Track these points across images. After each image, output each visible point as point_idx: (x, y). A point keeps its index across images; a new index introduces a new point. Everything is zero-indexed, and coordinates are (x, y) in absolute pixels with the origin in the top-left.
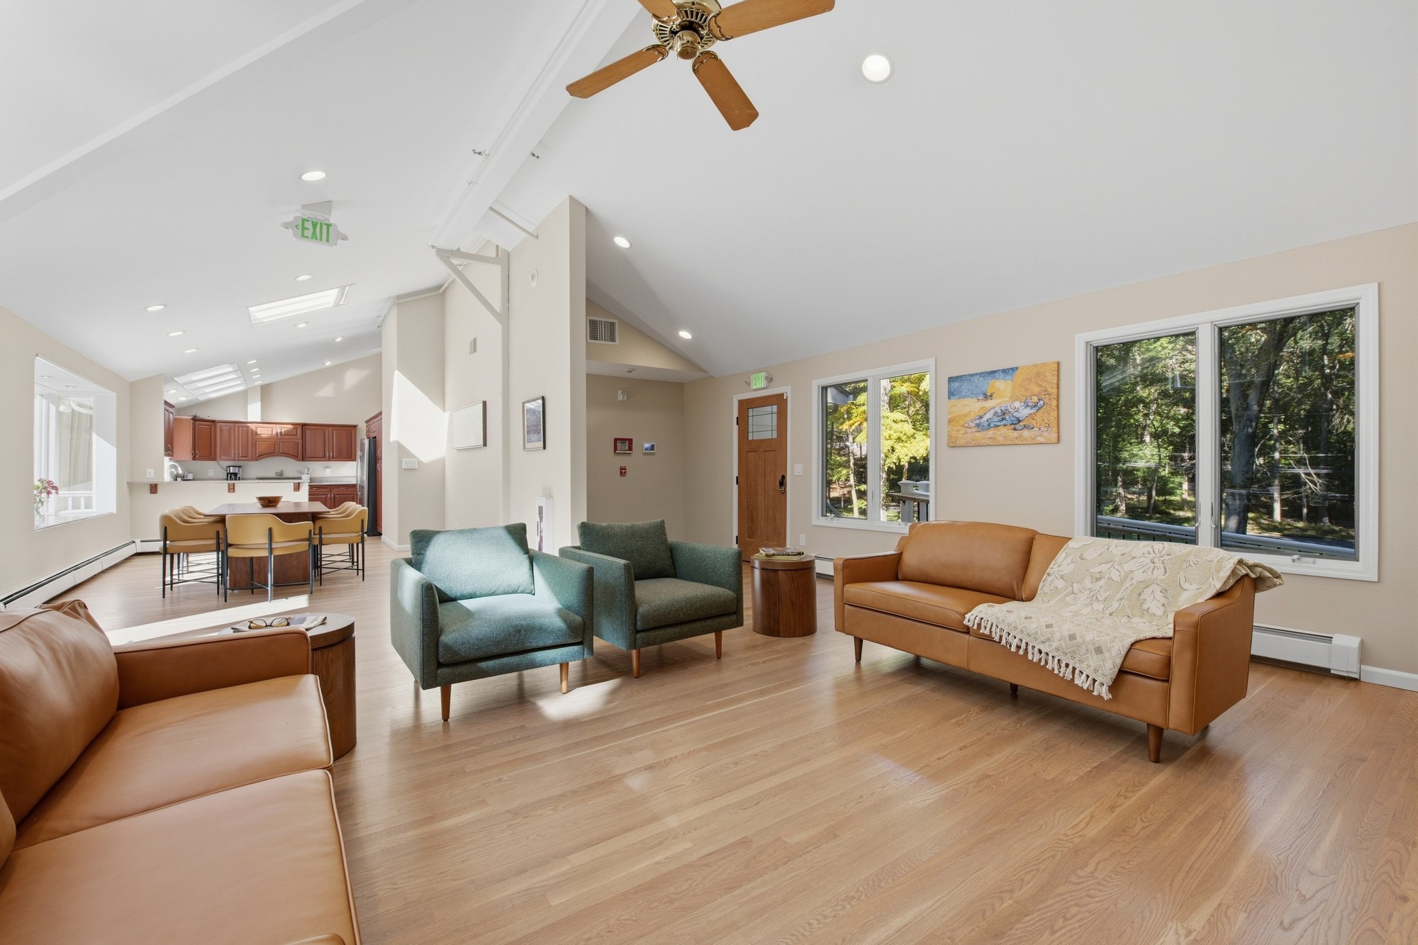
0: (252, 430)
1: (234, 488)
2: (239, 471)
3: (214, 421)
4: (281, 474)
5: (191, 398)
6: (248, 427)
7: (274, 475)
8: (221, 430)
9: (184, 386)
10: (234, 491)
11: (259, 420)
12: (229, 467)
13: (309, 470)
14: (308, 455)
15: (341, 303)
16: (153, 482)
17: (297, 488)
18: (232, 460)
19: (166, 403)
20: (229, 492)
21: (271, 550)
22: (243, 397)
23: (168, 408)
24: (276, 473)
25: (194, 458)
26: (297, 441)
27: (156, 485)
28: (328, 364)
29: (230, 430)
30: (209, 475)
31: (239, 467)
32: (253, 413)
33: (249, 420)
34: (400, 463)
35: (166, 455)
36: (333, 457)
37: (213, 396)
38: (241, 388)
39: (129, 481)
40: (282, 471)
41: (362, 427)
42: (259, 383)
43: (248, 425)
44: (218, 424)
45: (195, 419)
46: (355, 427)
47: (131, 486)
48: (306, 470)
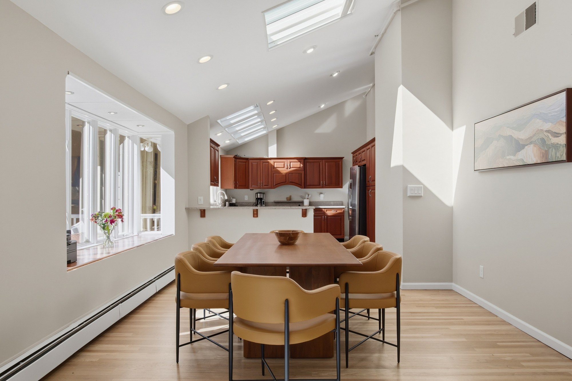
0: (271, 165)
1: (257, 214)
2: (263, 196)
3: (247, 159)
4: (290, 198)
5: (233, 141)
6: (268, 162)
7: (284, 200)
8: (252, 165)
9: (226, 129)
10: (257, 217)
11: (275, 157)
12: (257, 193)
13: (309, 195)
14: (308, 184)
15: (349, 12)
16: (203, 207)
17: (304, 214)
18: (259, 188)
19: (212, 141)
20: (254, 217)
21: (288, 333)
22: (264, 139)
23: (213, 146)
24: (287, 198)
25: (236, 187)
26: (300, 172)
27: (204, 210)
28: (323, 106)
29: (257, 165)
30: (245, 199)
31: (264, 193)
32: (272, 152)
33: (269, 157)
34: (405, 190)
35: (211, 185)
36: (325, 185)
37: (247, 139)
38: (265, 132)
39: (187, 207)
40: (290, 196)
41: (349, 159)
42: (275, 126)
43: (269, 161)
44: (250, 161)
45: (236, 157)
46: (342, 158)
47: (189, 210)
48: (307, 196)
